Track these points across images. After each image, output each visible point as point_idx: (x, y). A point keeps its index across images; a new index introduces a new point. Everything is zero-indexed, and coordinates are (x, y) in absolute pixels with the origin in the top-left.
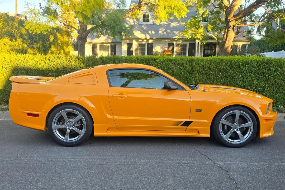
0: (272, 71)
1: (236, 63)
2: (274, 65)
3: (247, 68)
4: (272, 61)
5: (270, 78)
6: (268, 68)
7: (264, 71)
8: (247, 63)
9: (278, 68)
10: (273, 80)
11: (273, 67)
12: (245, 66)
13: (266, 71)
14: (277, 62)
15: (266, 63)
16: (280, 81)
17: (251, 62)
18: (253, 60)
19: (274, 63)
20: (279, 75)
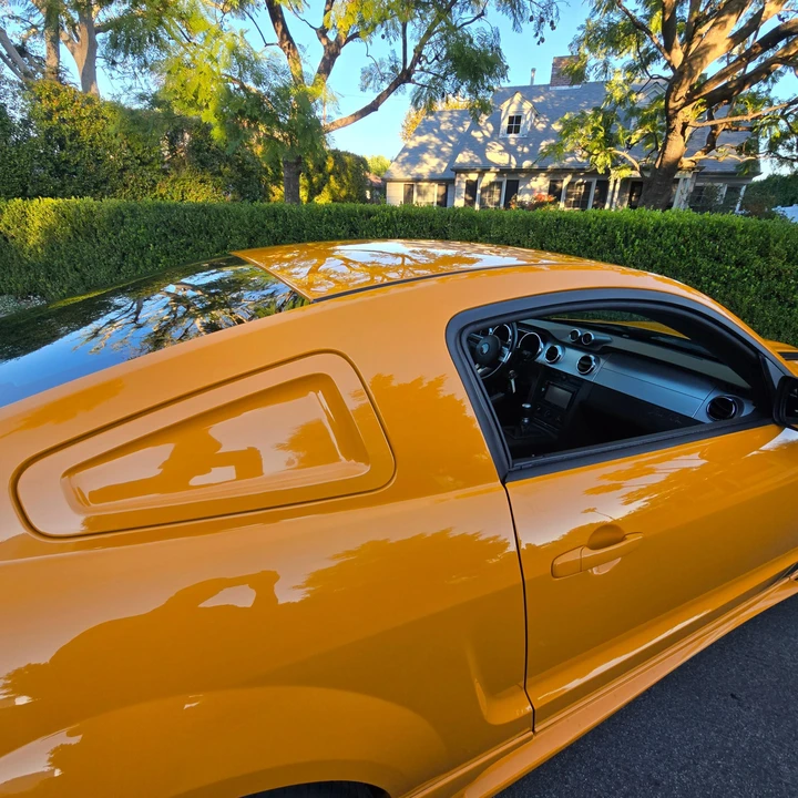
0: (727, 264)
1: (604, 231)
2: (737, 243)
3: (637, 249)
4: (734, 228)
5: (715, 288)
6: (713, 251)
7: (696, 262)
8: (642, 233)
9: (750, 253)
10: (725, 293)
11: (734, 251)
12: (634, 241)
13: (704, 263)
14: (753, 234)
15: (710, 236)
16: (747, 300)
17: (655, 230)
18: (663, 223)
19: (738, 236)
20: (749, 278)
